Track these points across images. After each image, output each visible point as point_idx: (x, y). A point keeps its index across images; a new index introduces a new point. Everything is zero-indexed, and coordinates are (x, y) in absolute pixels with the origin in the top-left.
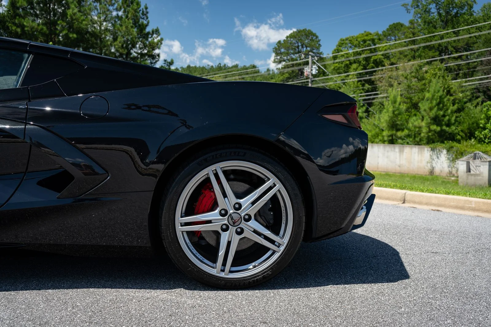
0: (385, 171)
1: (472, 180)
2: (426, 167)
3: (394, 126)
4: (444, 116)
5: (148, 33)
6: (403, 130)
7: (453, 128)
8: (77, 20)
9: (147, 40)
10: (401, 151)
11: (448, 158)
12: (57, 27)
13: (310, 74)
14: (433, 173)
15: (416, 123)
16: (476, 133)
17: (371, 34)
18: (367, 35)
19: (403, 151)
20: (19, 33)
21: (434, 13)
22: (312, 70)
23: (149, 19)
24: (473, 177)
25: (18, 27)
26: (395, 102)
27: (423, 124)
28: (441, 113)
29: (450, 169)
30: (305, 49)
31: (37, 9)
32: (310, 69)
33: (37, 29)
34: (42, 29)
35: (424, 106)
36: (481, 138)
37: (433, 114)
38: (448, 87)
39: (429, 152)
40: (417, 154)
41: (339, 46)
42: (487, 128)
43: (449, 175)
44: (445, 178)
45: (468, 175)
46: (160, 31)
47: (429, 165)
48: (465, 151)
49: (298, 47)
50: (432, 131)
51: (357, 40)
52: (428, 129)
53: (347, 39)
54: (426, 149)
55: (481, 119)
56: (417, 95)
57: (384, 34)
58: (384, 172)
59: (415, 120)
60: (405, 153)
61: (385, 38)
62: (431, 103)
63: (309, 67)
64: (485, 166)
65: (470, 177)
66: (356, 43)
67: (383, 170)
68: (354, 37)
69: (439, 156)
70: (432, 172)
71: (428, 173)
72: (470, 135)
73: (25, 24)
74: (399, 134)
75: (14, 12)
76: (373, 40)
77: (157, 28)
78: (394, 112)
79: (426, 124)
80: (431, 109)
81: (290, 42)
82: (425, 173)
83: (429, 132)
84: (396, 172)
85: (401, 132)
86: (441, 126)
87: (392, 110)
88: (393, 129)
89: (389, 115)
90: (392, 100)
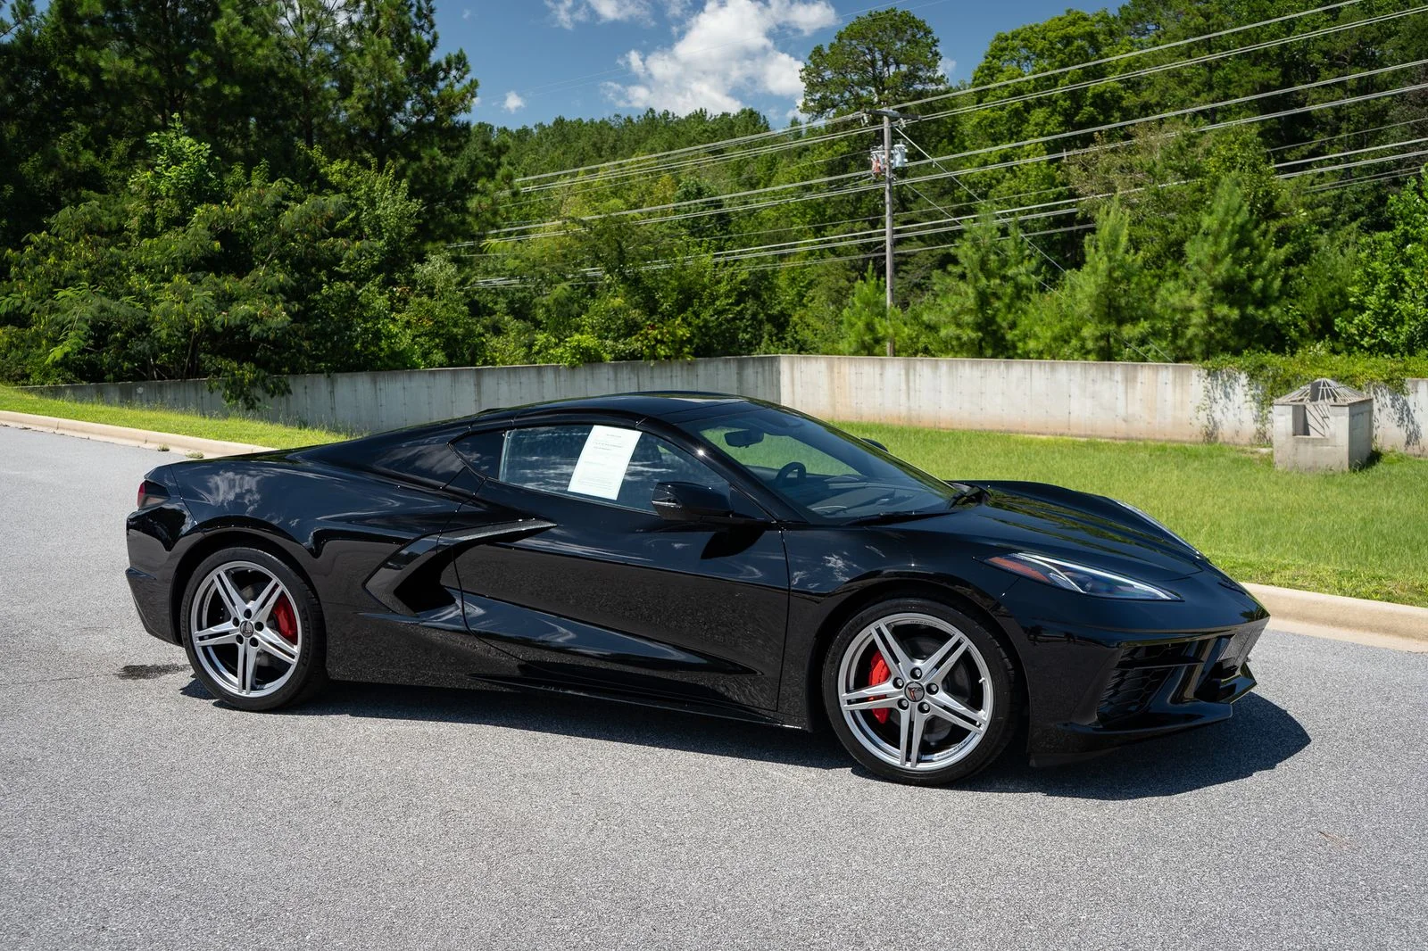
0: (1089, 432)
1: (1307, 454)
2: (1194, 421)
3: (1113, 310)
4: (1251, 278)
5: (437, 67)
6: (1134, 320)
7: (1276, 311)
8: (242, 47)
9: (434, 86)
10: (1129, 380)
11: (1253, 396)
12: (188, 68)
13: (887, 167)
14: (1216, 438)
15: (1174, 300)
16: (1337, 321)
17: (1085, 19)
18: (1073, 23)
19: (1135, 378)
20: (88, 88)
22: (891, 156)
23: (436, 28)
24: (1310, 447)
25: (82, 72)
26: (1114, 244)
27: (1195, 301)
28: (1244, 271)
29: (1259, 425)
30: (893, 69)
31: (130, 21)
32: (886, 152)
33: (134, 75)
34: (149, 75)
35: (1197, 251)
36: (1350, 336)
37: (1220, 273)
38: (1268, 193)
39: (1201, 380)
40: (1170, 387)
41: (994, 57)
42: (1368, 308)
43: (1255, 442)
44: (1243, 451)
45: (1298, 441)
46: (468, 60)
47: (1202, 415)
48: (1296, 376)
49: (873, 63)
50: (1217, 320)
51: (1044, 38)
52: (1205, 316)
53: (1014, 37)
54: (1194, 372)
55: (1354, 283)
57: (1125, 15)
58: (1085, 436)
59: (1172, 289)
60: (1139, 385)
61: (1127, 28)
62: (1216, 243)
63: (883, 149)
64: (1339, 418)
65: (1302, 447)
66: (1041, 44)
67: (1083, 433)
68: (1037, 29)
69: (1229, 390)
70: (1210, 436)
71: (1201, 439)
72: (1323, 328)
73: (102, 64)
74: (1128, 331)
75: (71, 32)
76: (1091, 37)
77: (461, 51)
78: (1110, 272)
79: (1202, 300)
80: (1216, 259)
81: (848, 49)
82: (1193, 438)
83: (1210, 324)
84: (1117, 435)
85: (1129, 326)
86: (1242, 306)
87: (1103, 266)
88: (1109, 319)
89: (1094, 283)
90: (1108, 240)
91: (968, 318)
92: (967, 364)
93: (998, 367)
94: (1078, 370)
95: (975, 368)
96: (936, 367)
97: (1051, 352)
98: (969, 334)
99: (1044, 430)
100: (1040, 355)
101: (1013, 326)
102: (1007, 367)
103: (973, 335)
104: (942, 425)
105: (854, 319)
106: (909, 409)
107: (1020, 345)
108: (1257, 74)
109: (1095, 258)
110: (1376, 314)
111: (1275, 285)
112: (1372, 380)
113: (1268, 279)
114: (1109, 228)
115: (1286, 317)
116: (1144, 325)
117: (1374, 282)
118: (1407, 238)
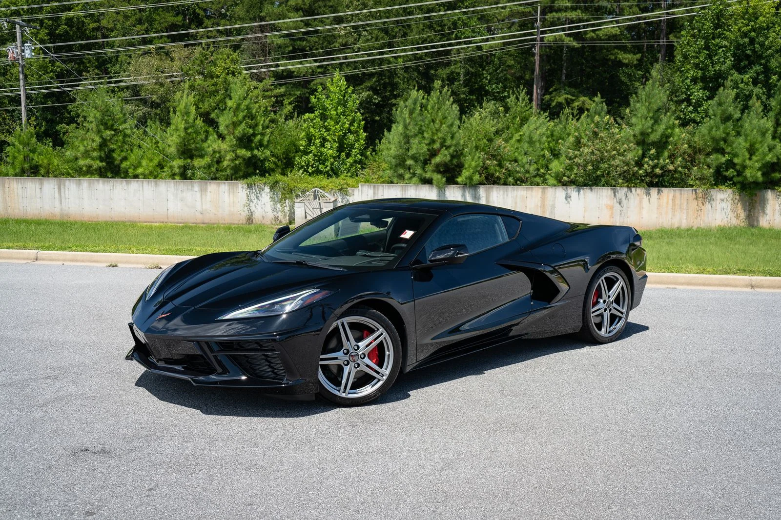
2: (242, 213)
3: (188, 152)
4: (254, 135)
6: (202, 156)
7: (267, 152)
10: (203, 191)
11: (272, 198)
13: (20, 57)
14: (252, 221)
15: (215, 146)
16: (296, 158)
19: (206, 190)
22: (23, 51)
26: (187, 114)
27: (225, 147)
28: (251, 131)
29: (275, 213)
32: (19, 48)
35: (224, 121)
37: (240, 132)
39: (244, 190)
40: (226, 194)
42: (311, 152)
43: (274, 223)
47: (246, 208)
48: (295, 186)
50: (239, 157)
52: (233, 155)
54: (240, 186)
55: (300, 139)
56: (208, 101)
58: (181, 223)
59: (213, 140)
60: (209, 194)
62: (236, 115)
63: (16, 45)
67: (176, 221)
69: (259, 195)
70: (250, 220)
71: (245, 222)
74: (197, 162)
79: (230, 146)
80: (235, 125)
82: (241, 222)
83: (235, 159)
84: (198, 221)
85: (199, 159)
86: (252, 149)
87: (183, 126)
88: (186, 156)
89: (179, 135)
90: (183, 110)
91: (95, 154)
92: (101, 182)
93: (121, 184)
94: (172, 185)
95: (106, 184)
96: (79, 184)
97: (153, 174)
98: (97, 164)
99: (153, 220)
100: (145, 177)
101: (125, 159)
102: (127, 184)
103: (101, 164)
104: (86, 219)
105: (16, 154)
106: (61, 209)
107: (130, 170)
108: (171, 18)
109: (178, 121)
110: (315, 155)
111: (266, 139)
112: (332, 189)
113: (263, 134)
114: (184, 104)
115: (263, 156)
116: (207, 160)
117: (310, 139)
118: (324, 117)
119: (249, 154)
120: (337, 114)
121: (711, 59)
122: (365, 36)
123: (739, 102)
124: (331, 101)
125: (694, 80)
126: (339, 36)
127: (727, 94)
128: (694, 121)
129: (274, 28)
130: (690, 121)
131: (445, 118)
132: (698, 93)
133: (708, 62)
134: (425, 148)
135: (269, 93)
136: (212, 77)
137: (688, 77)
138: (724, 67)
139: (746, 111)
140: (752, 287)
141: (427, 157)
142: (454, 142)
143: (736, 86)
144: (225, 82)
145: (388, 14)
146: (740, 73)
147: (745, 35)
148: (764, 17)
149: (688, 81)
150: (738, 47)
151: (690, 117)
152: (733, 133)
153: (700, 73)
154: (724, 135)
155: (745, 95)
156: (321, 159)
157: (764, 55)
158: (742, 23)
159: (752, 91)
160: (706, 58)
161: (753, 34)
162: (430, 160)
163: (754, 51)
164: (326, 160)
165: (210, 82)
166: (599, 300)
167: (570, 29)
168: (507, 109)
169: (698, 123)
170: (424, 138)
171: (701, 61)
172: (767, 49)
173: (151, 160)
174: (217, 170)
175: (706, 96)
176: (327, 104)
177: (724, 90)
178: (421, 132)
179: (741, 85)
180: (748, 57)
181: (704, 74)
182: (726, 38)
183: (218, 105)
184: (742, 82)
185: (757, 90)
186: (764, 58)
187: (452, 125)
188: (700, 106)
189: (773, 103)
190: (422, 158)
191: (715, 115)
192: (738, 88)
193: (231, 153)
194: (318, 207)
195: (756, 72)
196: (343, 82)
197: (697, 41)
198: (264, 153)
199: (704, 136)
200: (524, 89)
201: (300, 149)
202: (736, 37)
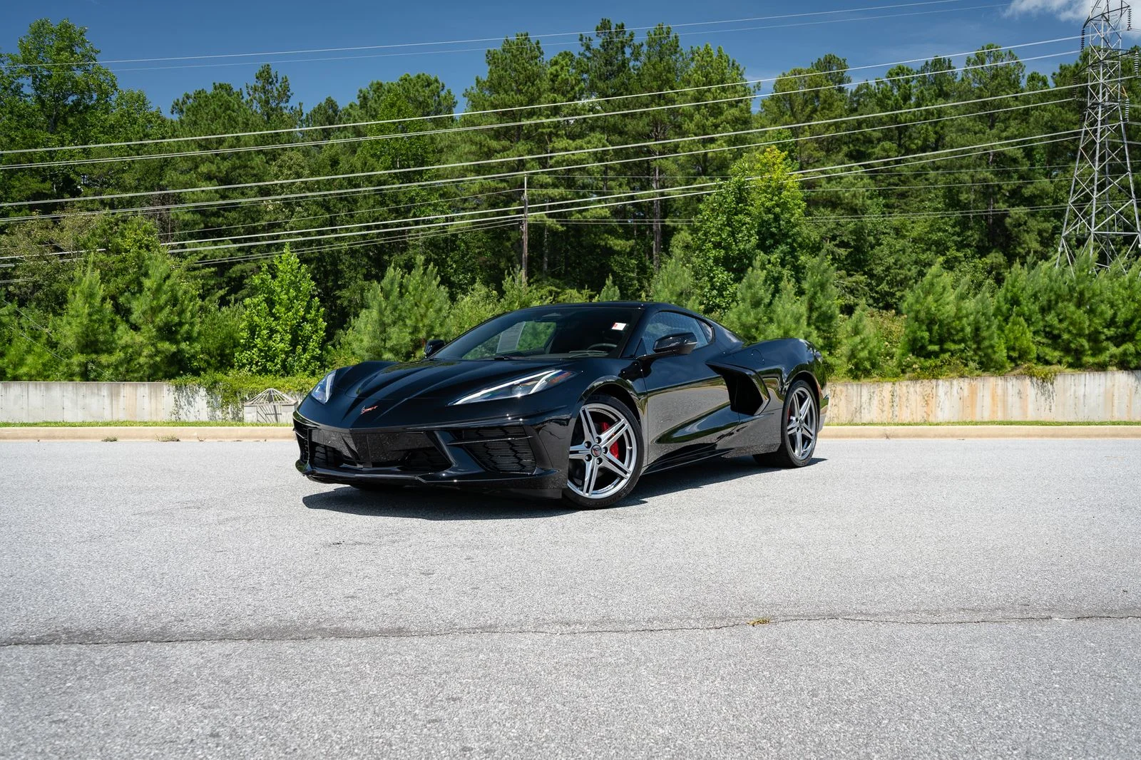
3: (90, 345)
4: (181, 324)
6: (110, 352)
7: (197, 346)
10: (114, 395)
11: (209, 403)
16: (234, 355)
19: (118, 394)
21: (29, 96)
26: (92, 295)
27: (142, 339)
28: (176, 319)
35: (138, 307)
36: (244, 365)
37: (161, 320)
39: (171, 393)
40: (146, 399)
42: (255, 346)
48: (240, 388)
50: (161, 352)
52: (152, 350)
54: (165, 388)
55: (241, 331)
56: (115, 280)
59: (124, 330)
60: (122, 399)
64: (287, 413)
69: (191, 399)
72: (223, 361)
74: (104, 359)
78: (90, 315)
79: (148, 338)
80: (155, 311)
83: (155, 355)
85: (106, 355)
86: (177, 342)
87: (86, 311)
88: (89, 350)
89: (80, 323)
90: (86, 291)
94: (70, 388)
97: (43, 375)
100: (31, 378)
101: (1, 355)
102: (5, 387)
107: (9, 370)
108: (35, 185)
109: (77, 304)
110: (261, 351)
111: (197, 329)
112: (290, 390)
113: (192, 324)
114: (88, 282)
115: (192, 351)
116: (118, 355)
117: (253, 330)
118: (271, 303)
119: (174, 348)
120: (289, 299)
121: (734, 237)
122: (300, 212)
123: (770, 285)
124: (280, 282)
125: (716, 260)
126: (266, 212)
127: (757, 275)
128: (719, 306)
129: (178, 199)
130: (714, 307)
131: (432, 301)
132: (722, 275)
133: (730, 240)
134: (408, 338)
135: (197, 273)
136: (118, 252)
137: (709, 258)
138: (748, 246)
139: (777, 295)
140: (887, 437)
141: (411, 349)
142: (444, 330)
143: (763, 267)
144: (138, 257)
145: (329, 184)
146: (765, 253)
147: (769, 211)
148: (789, 191)
149: (711, 261)
150: (763, 223)
151: (714, 302)
152: (765, 319)
153: (723, 252)
154: (755, 322)
155: (773, 277)
156: (269, 355)
157: (790, 233)
158: (766, 197)
159: (780, 273)
160: (728, 235)
161: (778, 210)
162: (414, 353)
163: (778, 227)
164: (275, 356)
165: (114, 257)
166: (792, 418)
167: (551, 208)
168: (502, 293)
169: (724, 309)
170: (405, 325)
171: (723, 239)
172: (794, 226)
173: (40, 356)
174: (127, 371)
175: (731, 279)
176: (275, 285)
177: (753, 270)
178: (401, 318)
179: (769, 266)
180: (772, 235)
181: (726, 253)
182: (748, 214)
183: (127, 287)
184: (769, 262)
185: (786, 272)
186: (790, 237)
187: (440, 310)
188: (726, 289)
189: (805, 285)
190: (404, 350)
191: (743, 300)
192: (765, 269)
193: (150, 347)
194: (273, 412)
195: (782, 252)
196: (294, 259)
197: (718, 215)
198: (194, 348)
199: (733, 322)
200: (521, 269)
201: (239, 342)
202: (760, 213)
